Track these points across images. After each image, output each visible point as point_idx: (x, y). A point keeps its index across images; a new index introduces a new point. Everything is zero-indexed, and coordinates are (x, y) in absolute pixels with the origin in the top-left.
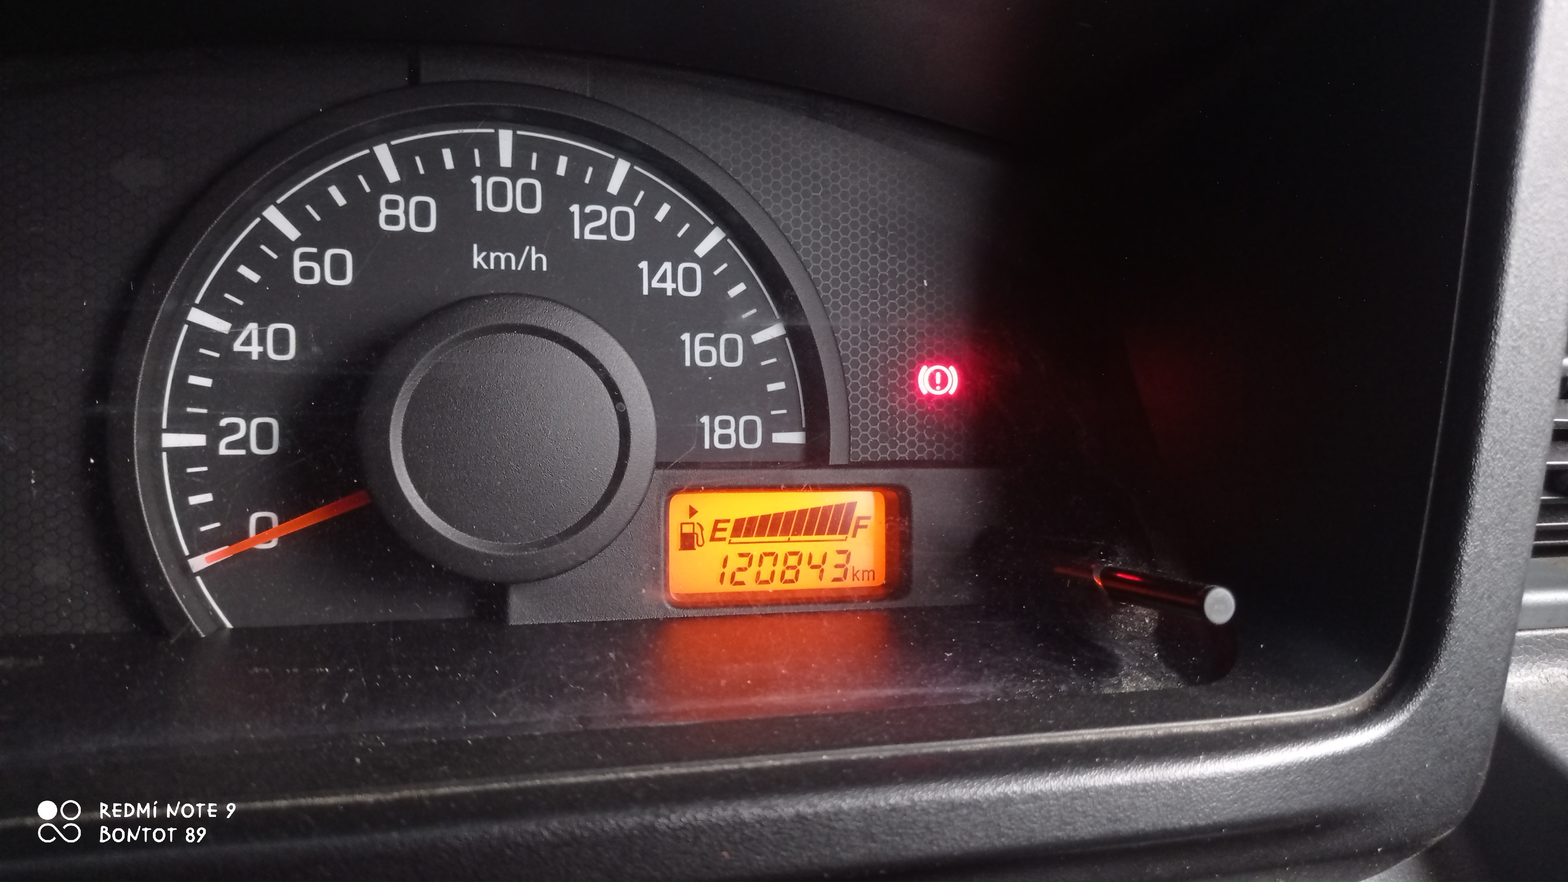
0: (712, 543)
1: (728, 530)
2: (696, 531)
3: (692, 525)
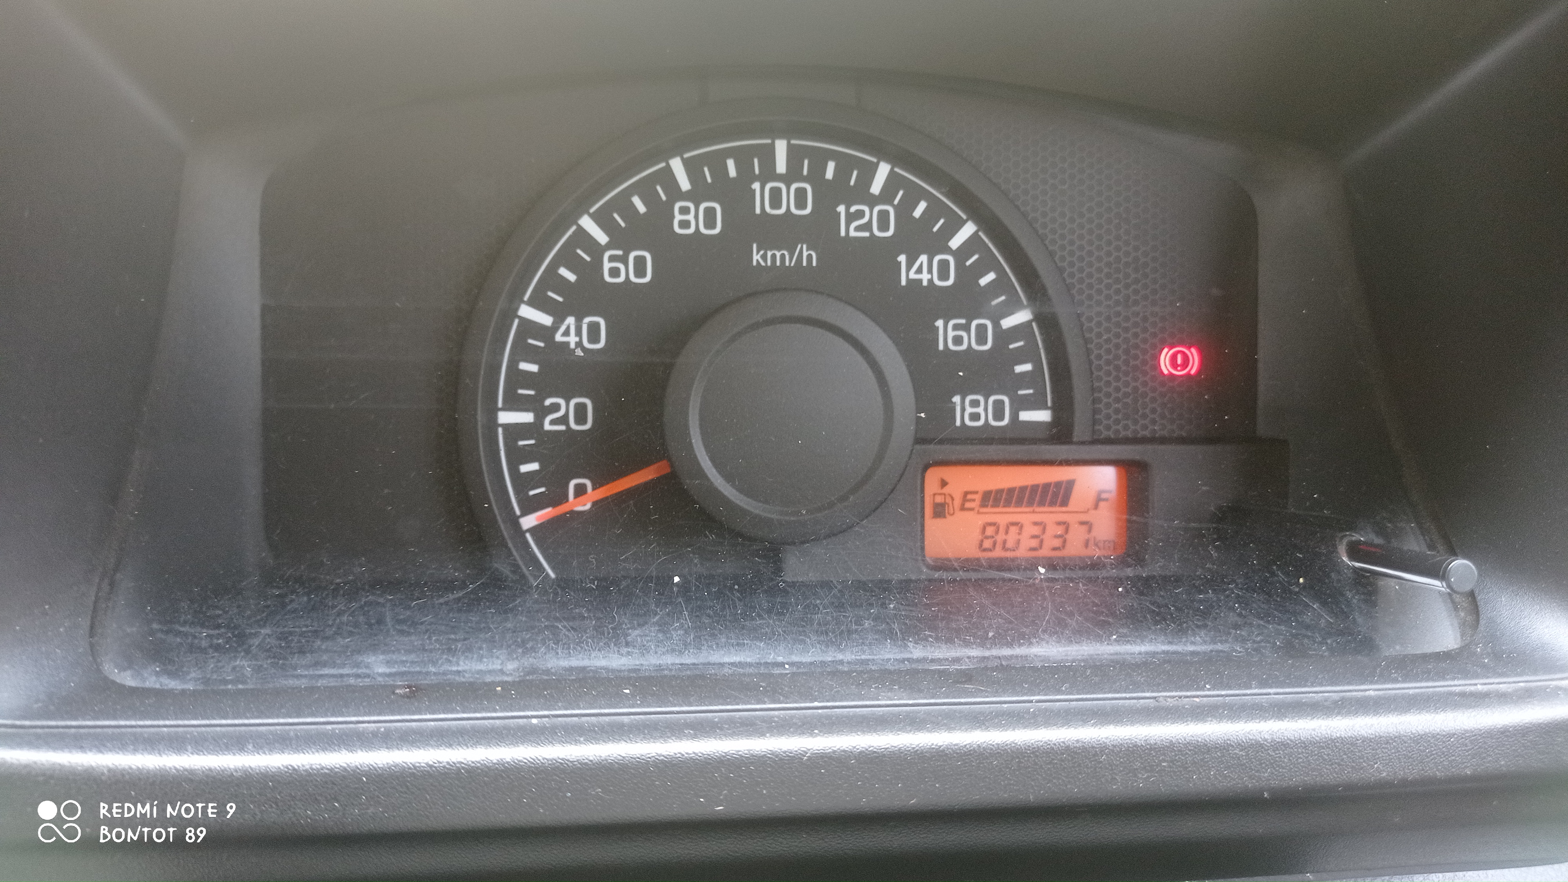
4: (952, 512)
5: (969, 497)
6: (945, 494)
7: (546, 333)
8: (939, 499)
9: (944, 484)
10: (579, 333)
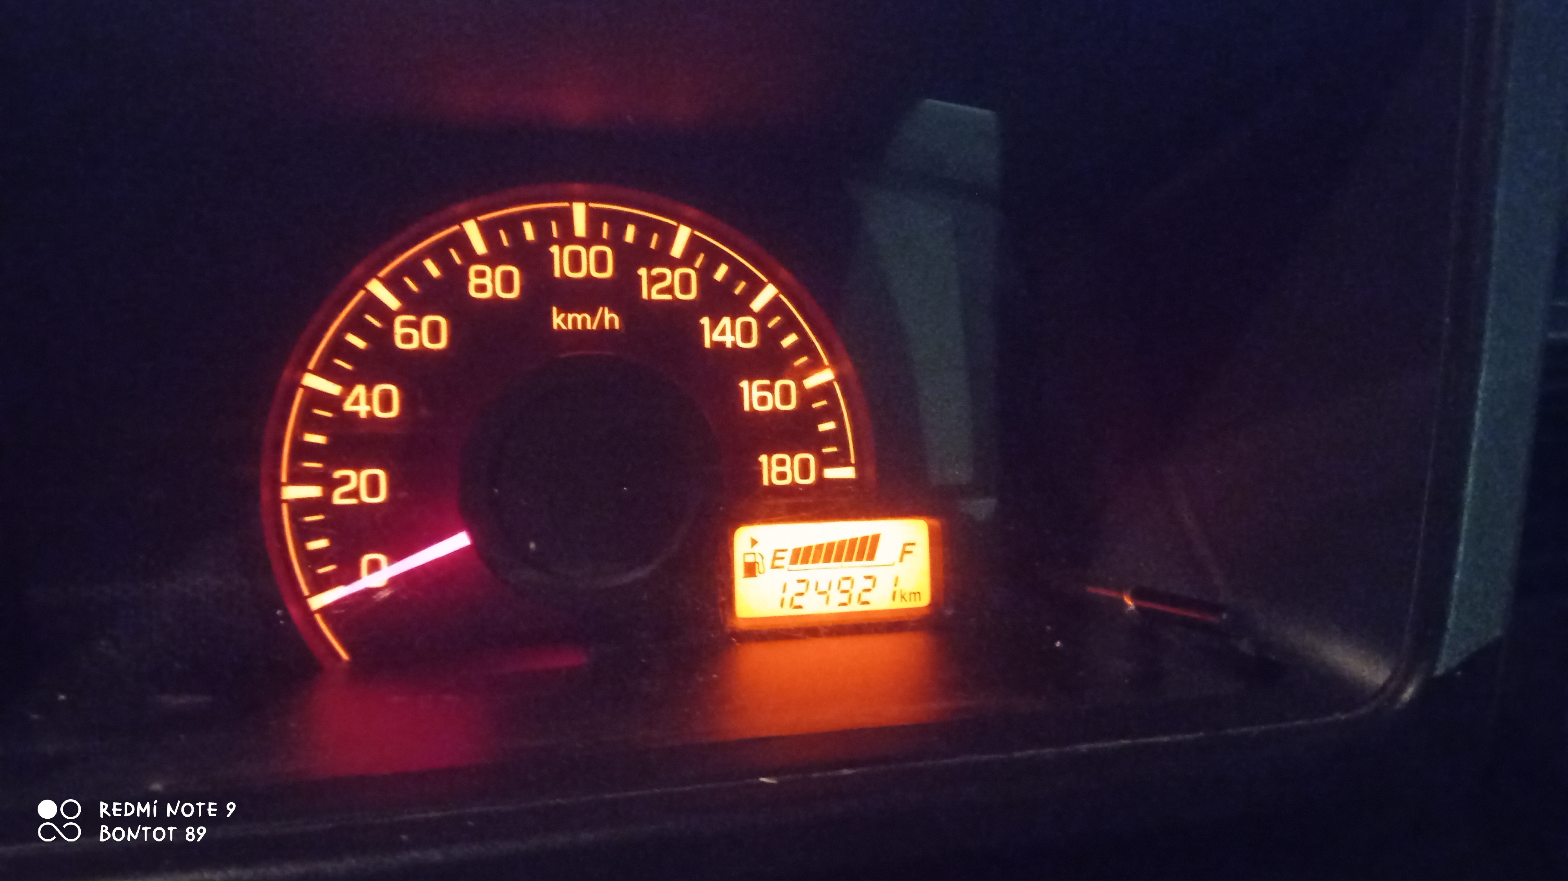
0: (773, 569)
1: (785, 559)
2: (757, 561)
3: (753, 555)
4: (761, 570)
5: (779, 555)
6: (754, 554)
7: (333, 403)
8: (750, 559)
9: (754, 542)
10: (369, 401)
